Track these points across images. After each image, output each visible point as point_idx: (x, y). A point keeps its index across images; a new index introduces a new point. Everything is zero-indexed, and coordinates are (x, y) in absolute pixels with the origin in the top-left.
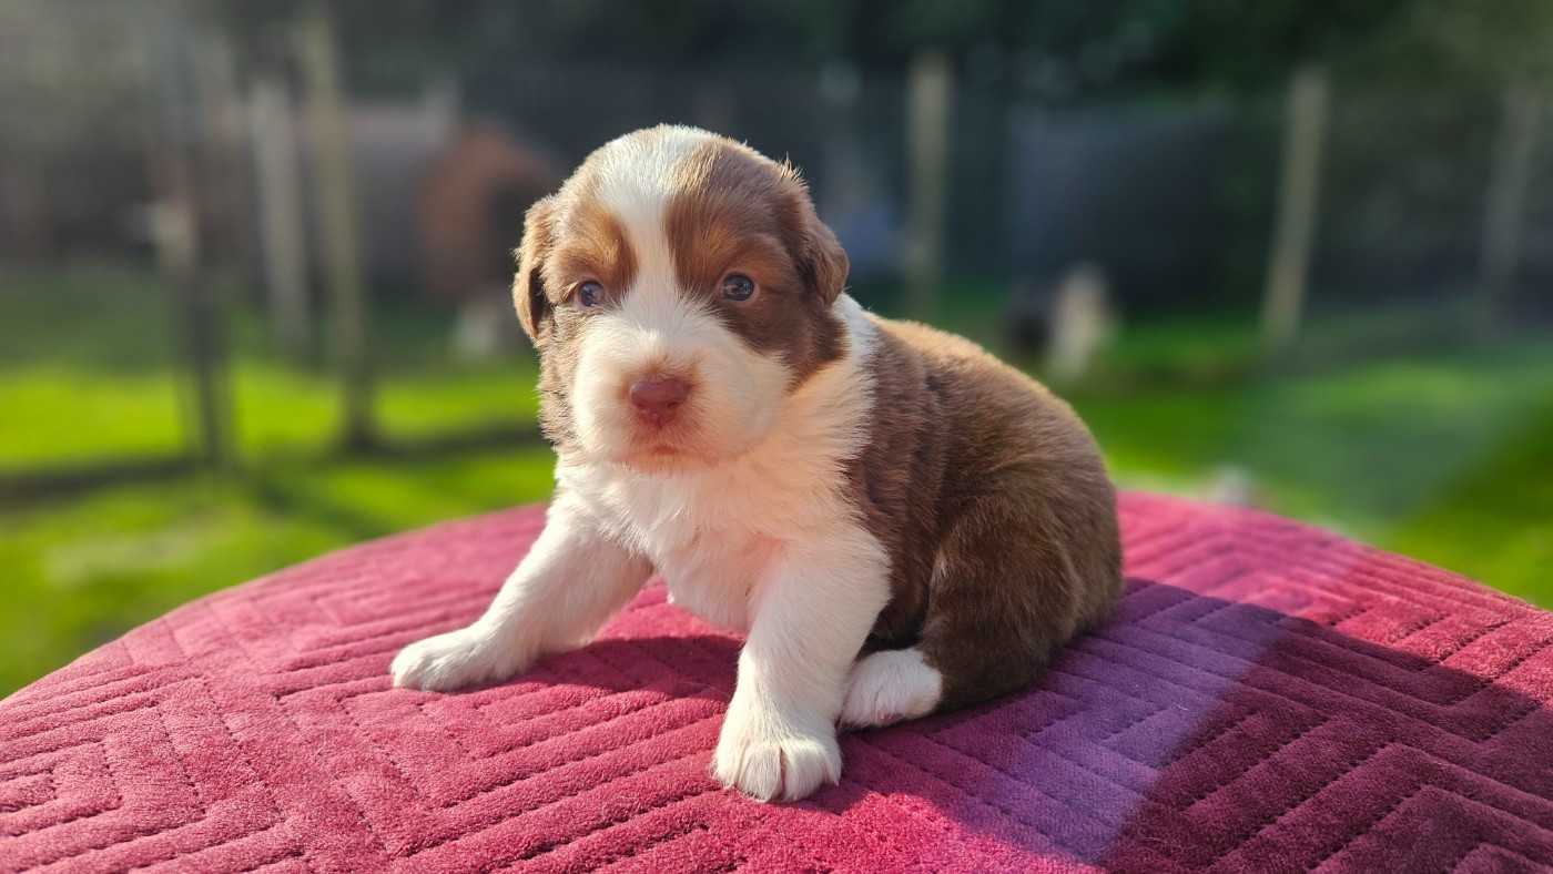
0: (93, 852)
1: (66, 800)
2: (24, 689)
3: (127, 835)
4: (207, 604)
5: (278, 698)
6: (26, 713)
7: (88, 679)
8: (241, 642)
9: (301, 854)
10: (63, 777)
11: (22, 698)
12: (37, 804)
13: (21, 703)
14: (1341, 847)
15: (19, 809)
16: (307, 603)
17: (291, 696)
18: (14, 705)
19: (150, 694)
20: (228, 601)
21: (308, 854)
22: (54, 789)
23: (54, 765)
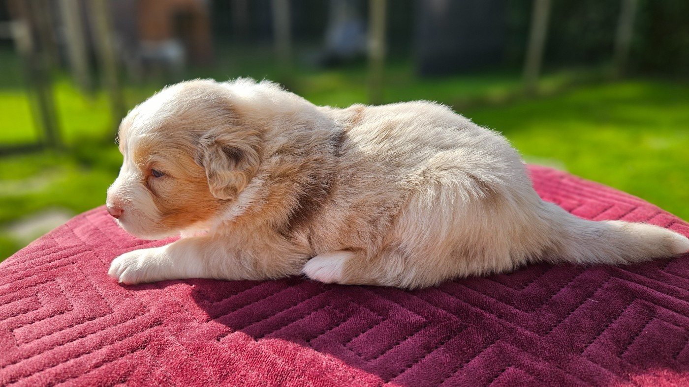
0: (68, 328)
1: (48, 308)
2: (10, 258)
3: (81, 321)
4: (84, 217)
6: (16, 269)
7: (40, 252)
9: (161, 324)
10: (43, 298)
11: (10, 262)
12: (35, 310)
13: (11, 265)
14: (583, 303)
15: (27, 312)
18: (8, 266)
19: (71, 259)
20: (95, 215)
21: (164, 324)
22: (40, 303)
23: (38, 292)
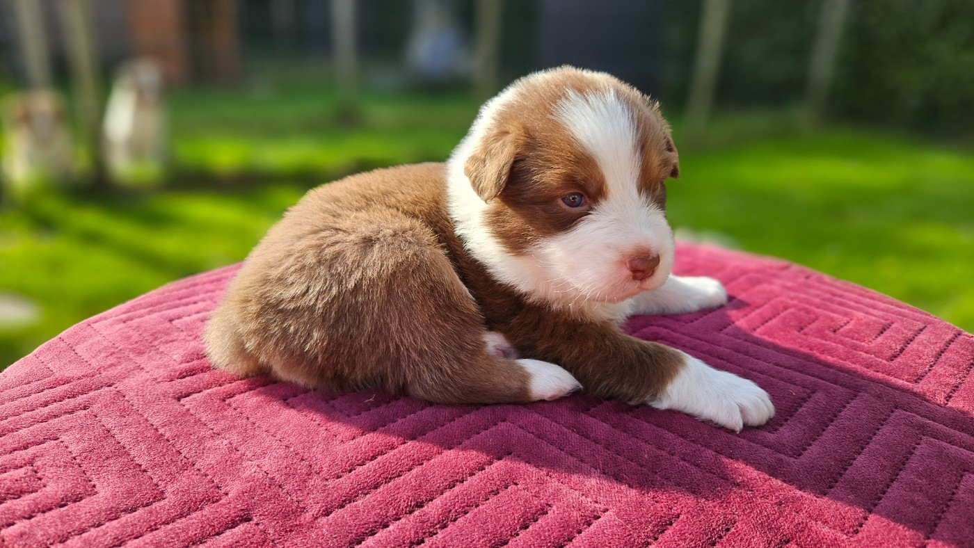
1: (52, 489)
3: (113, 515)
4: (90, 325)
5: (179, 399)
7: (27, 388)
8: (131, 356)
9: (250, 520)
10: (44, 469)
12: (32, 492)
15: (19, 497)
16: (168, 325)
17: (187, 399)
19: (80, 399)
21: (255, 520)
22: (40, 479)
23: (33, 459)
